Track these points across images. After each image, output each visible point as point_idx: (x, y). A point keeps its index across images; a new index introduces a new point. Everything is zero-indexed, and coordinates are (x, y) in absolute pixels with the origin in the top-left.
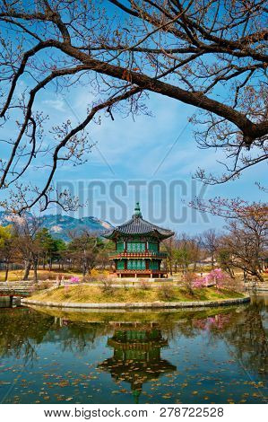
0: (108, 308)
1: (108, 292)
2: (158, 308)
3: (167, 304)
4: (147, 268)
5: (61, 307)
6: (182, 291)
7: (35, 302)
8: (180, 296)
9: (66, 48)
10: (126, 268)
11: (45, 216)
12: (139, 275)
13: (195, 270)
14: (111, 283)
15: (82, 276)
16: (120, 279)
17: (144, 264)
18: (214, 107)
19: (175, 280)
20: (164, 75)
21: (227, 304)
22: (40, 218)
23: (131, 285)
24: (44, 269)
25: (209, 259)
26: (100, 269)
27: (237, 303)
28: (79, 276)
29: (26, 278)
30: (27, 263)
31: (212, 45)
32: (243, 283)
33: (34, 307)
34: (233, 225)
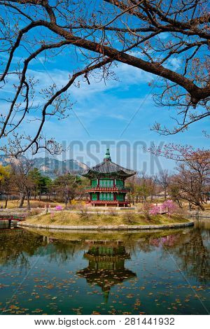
0: (84, 229)
1: (85, 217)
2: (123, 230)
3: (130, 227)
4: (115, 199)
5: (49, 228)
6: (142, 217)
7: (28, 224)
8: (140, 221)
9: (52, 27)
10: (98, 199)
11: (35, 159)
12: (108, 205)
13: (152, 201)
14: (87, 210)
15: (64, 205)
16: (94, 208)
17: (112, 197)
18: (168, 75)
19: (137, 209)
20: (130, 49)
21: (176, 227)
22: (32, 160)
23: (102, 212)
24: (35, 199)
25: (163, 193)
26: (79, 200)
27: (183, 227)
28: (62, 205)
29: (21, 206)
30: (22, 195)
31: (167, 26)
32: (189, 211)
33: (28, 228)
34: (182, 167)
